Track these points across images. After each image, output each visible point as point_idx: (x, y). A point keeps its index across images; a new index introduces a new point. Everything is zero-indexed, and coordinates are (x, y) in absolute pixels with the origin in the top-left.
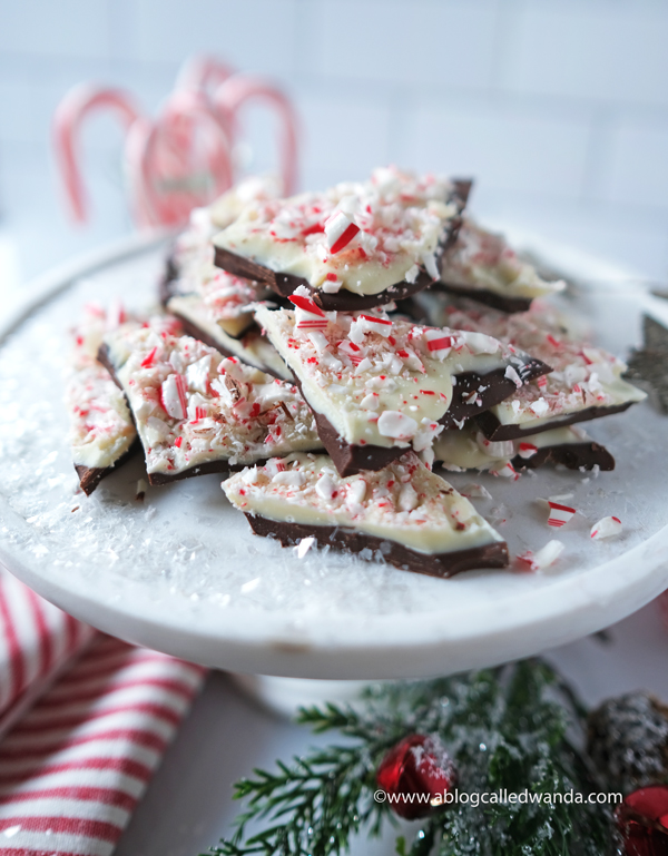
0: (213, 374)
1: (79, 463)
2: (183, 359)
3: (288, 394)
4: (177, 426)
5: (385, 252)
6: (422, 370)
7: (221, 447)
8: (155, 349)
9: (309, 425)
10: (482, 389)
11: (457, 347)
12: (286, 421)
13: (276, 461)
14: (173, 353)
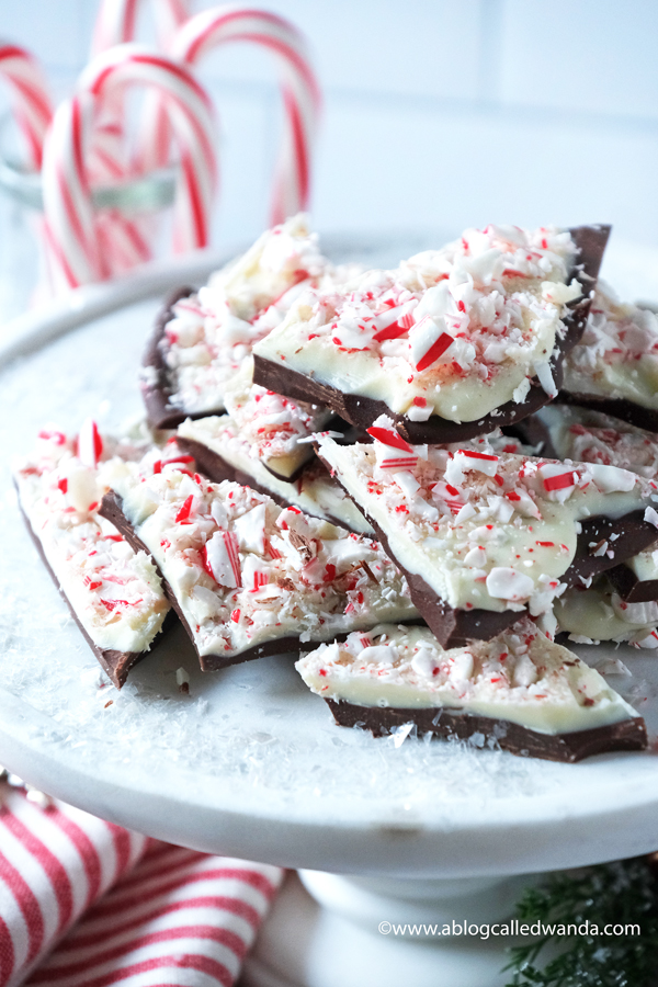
0: (271, 528)
1: (105, 646)
2: (229, 511)
3: (369, 552)
4: (229, 597)
5: (485, 363)
6: (538, 516)
7: (291, 620)
8: (191, 498)
9: (398, 589)
10: (614, 537)
11: (581, 485)
12: (369, 586)
13: (361, 636)
14: (214, 505)
